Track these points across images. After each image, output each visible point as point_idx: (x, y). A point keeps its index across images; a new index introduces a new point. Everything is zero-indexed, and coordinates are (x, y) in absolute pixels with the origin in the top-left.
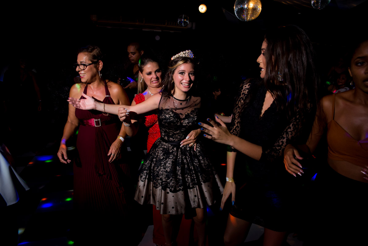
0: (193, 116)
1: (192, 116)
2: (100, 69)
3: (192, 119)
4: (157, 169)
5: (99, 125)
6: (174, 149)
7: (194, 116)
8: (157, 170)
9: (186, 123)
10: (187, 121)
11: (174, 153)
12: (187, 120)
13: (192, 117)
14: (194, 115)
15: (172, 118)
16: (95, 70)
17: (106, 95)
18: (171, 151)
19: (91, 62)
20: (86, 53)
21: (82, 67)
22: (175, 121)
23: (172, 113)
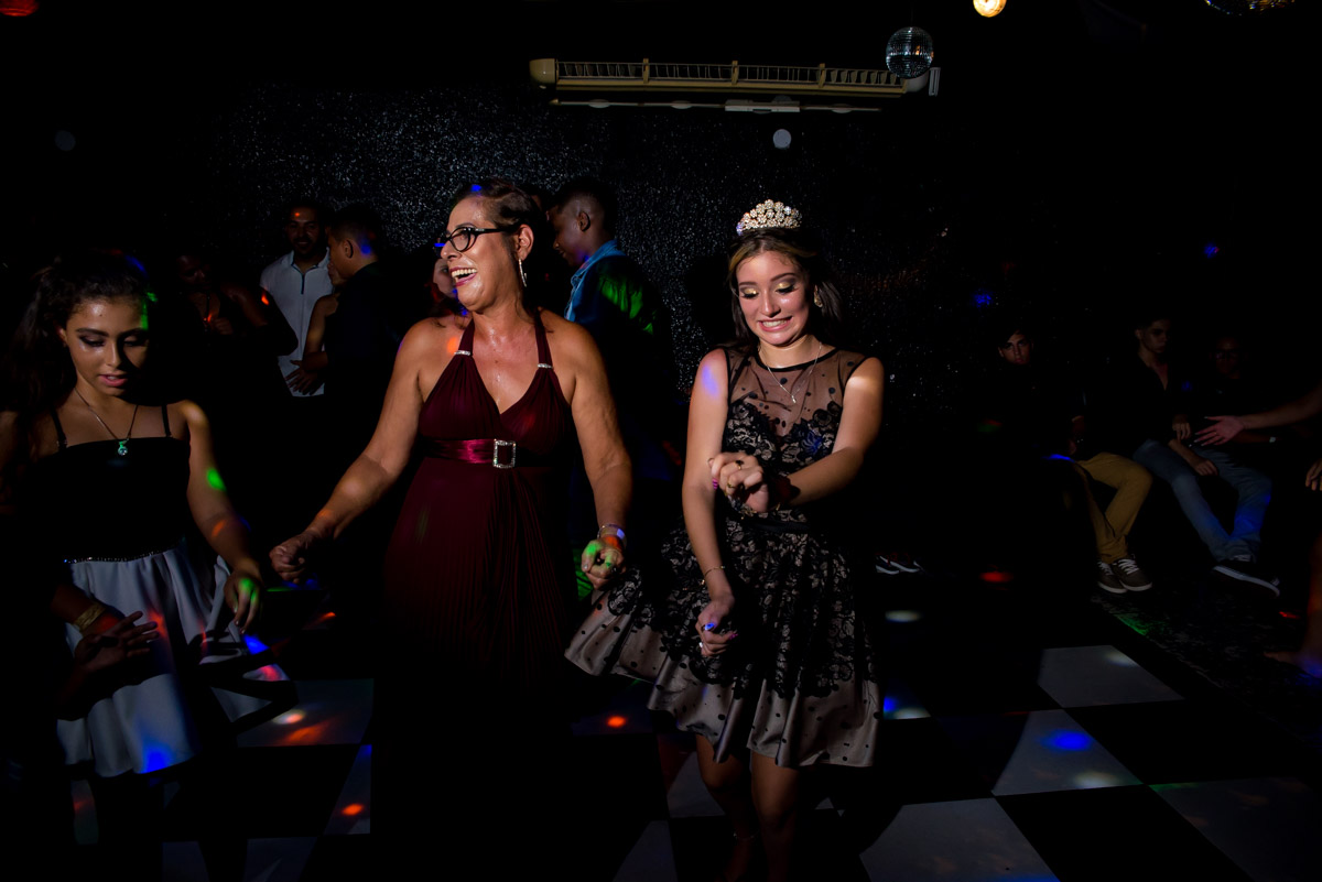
0: (820, 431)
1: (815, 431)
2: (523, 254)
3: (816, 444)
4: (679, 598)
5: (509, 462)
6: (747, 545)
7: (823, 433)
8: (681, 602)
9: (793, 456)
10: (798, 451)
11: (742, 558)
12: (796, 444)
13: (816, 437)
14: (824, 429)
15: (744, 431)
16: (504, 255)
17: (540, 362)
18: (737, 548)
19: (492, 226)
20: (482, 198)
21: (461, 243)
22: (753, 444)
23: (749, 416)
